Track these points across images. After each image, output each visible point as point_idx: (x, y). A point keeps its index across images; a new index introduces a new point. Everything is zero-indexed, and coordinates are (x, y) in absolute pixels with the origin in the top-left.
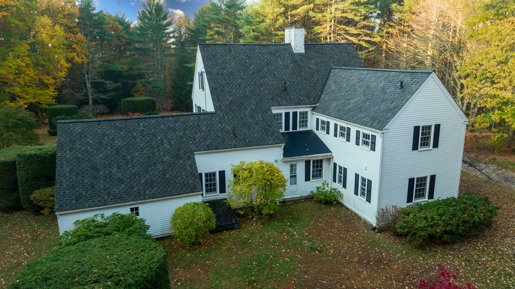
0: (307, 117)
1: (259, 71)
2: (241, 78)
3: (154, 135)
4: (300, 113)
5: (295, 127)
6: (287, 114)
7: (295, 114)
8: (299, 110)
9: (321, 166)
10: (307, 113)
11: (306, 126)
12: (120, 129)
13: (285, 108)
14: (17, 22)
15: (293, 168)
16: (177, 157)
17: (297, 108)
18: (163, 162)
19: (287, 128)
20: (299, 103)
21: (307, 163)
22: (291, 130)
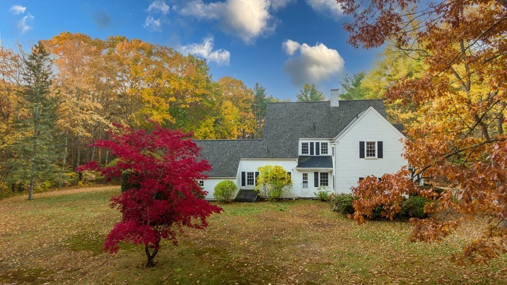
0: (327, 147)
1: (301, 117)
2: (287, 121)
3: (224, 149)
4: (322, 144)
5: (318, 153)
6: (312, 144)
7: (318, 144)
8: (320, 142)
9: (327, 178)
10: (327, 144)
11: (327, 153)
12: (209, 145)
13: (310, 140)
14: (207, 104)
15: (305, 176)
16: (231, 160)
17: (319, 140)
18: (223, 162)
19: (312, 153)
20: (321, 136)
21: (316, 174)
22: (315, 155)
